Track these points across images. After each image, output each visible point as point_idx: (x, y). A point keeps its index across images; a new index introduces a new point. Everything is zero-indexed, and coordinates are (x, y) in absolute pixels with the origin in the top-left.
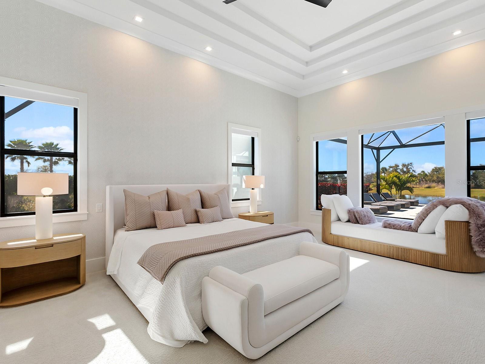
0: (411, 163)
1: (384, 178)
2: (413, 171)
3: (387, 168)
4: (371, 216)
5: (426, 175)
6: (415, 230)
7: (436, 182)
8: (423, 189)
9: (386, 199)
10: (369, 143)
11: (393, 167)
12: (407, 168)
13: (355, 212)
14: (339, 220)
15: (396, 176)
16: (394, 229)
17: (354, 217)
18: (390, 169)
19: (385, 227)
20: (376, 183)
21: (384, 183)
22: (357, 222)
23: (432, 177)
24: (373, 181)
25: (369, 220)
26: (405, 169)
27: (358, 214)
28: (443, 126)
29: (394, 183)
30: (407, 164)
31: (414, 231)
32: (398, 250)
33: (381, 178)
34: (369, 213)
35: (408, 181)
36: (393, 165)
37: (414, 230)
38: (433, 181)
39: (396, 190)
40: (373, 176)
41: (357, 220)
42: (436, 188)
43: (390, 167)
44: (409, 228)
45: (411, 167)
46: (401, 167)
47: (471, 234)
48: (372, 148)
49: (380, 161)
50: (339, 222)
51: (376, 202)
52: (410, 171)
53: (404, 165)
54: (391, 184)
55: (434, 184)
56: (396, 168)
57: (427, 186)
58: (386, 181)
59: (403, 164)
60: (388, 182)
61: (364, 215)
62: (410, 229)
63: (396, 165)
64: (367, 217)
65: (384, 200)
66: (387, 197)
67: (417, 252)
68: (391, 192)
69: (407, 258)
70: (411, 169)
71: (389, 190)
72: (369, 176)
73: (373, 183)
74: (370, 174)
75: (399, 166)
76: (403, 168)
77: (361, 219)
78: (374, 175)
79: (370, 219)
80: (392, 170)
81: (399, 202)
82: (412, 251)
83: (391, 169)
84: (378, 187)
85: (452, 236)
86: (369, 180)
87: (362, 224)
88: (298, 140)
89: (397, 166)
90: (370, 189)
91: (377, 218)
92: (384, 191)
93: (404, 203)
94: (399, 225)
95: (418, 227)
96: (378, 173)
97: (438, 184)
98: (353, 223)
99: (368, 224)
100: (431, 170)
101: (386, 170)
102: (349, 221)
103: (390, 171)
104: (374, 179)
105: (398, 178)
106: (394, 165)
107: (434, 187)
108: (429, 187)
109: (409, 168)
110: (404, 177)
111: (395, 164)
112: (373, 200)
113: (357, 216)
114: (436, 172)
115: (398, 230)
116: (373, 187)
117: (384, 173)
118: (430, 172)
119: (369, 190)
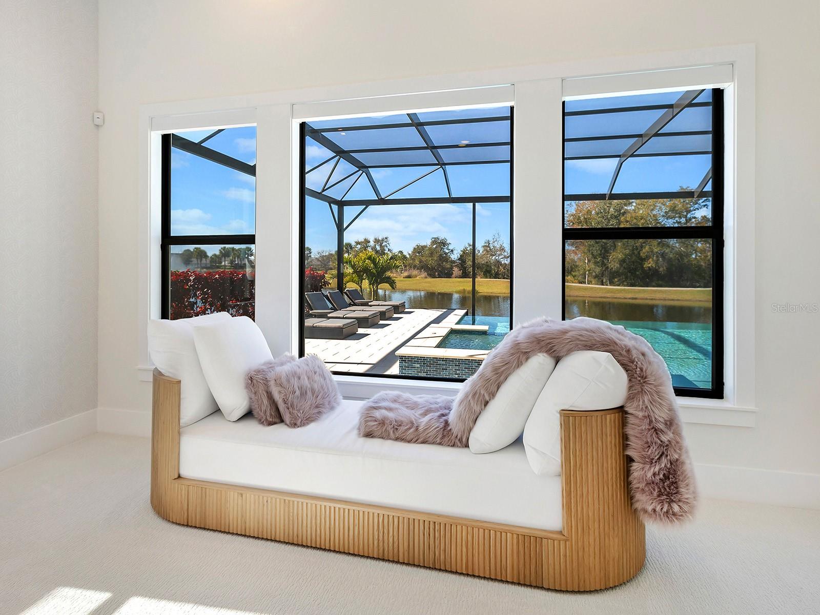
0: (386, 238)
1: (350, 262)
2: (389, 250)
3: (353, 244)
4: (322, 387)
5: (405, 257)
6: (460, 440)
7: (418, 269)
8: (402, 279)
9: (353, 302)
10: (324, 190)
11: (362, 242)
12: (381, 245)
13: (272, 383)
14: (216, 411)
15: (369, 258)
16: (397, 439)
17: (266, 401)
18: (357, 246)
19: (369, 435)
20: (336, 272)
21: (350, 270)
22: (277, 418)
23: (413, 260)
24: (331, 266)
25: (317, 407)
26: (378, 248)
27: (280, 388)
28: (443, 169)
29: (366, 270)
30: (380, 239)
31: (459, 445)
32: (411, 527)
33: (345, 260)
34: (317, 378)
35: (388, 267)
36: (361, 239)
37: (457, 441)
38: (415, 267)
39: (370, 284)
40: (331, 259)
41: (277, 409)
42: (418, 278)
43: (358, 243)
44: (443, 437)
45: (386, 243)
46: (372, 243)
47: (630, 452)
48: (331, 201)
49: (344, 227)
50: (215, 421)
51: (335, 310)
52: (385, 250)
53: (377, 241)
54: (361, 273)
55: (415, 272)
56: (366, 245)
57: (406, 274)
58: (353, 267)
59: (376, 239)
60: (357, 269)
61: (300, 388)
62: (446, 439)
63: (365, 240)
64: (309, 393)
65: (350, 305)
66: (356, 298)
67: (476, 530)
68: (361, 287)
69: (442, 557)
70: (387, 247)
71: (358, 284)
72: (325, 258)
73: (331, 269)
74: (327, 254)
75: (369, 242)
76: (376, 245)
77: (292, 406)
78: (333, 256)
79: (319, 401)
80: (360, 249)
81: (376, 308)
82: (459, 527)
83: (359, 246)
84: (340, 276)
85: (581, 465)
86: (325, 265)
87: (294, 425)
88: (98, 122)
89: (367, 241)
90: (326, 283)
91: (340, 384)
92: (351, 286)
93: (383, 309)
94: (412, 423)
95: (470, 430)
96: (340, 252)
97: (421, 272)
98: (262, 423)
99: (312, 421)
100: (412, 249)
101: (351, 248)
102: (249, 415)
103: (357, 249)
104: (333, 263)
105: (373, 261)
106: (363, 241)
107: (416, 276)
108: (409, 277)
109: (383, 245)
110: (382, 260)
111: (364, 238)
112: (330, 306)
113: (277, 397)
114: (419, 253)
115: (409, 442)
116: (331, 278)
117: (348, 252)
118: (410, 253)
119: (323, 285)
